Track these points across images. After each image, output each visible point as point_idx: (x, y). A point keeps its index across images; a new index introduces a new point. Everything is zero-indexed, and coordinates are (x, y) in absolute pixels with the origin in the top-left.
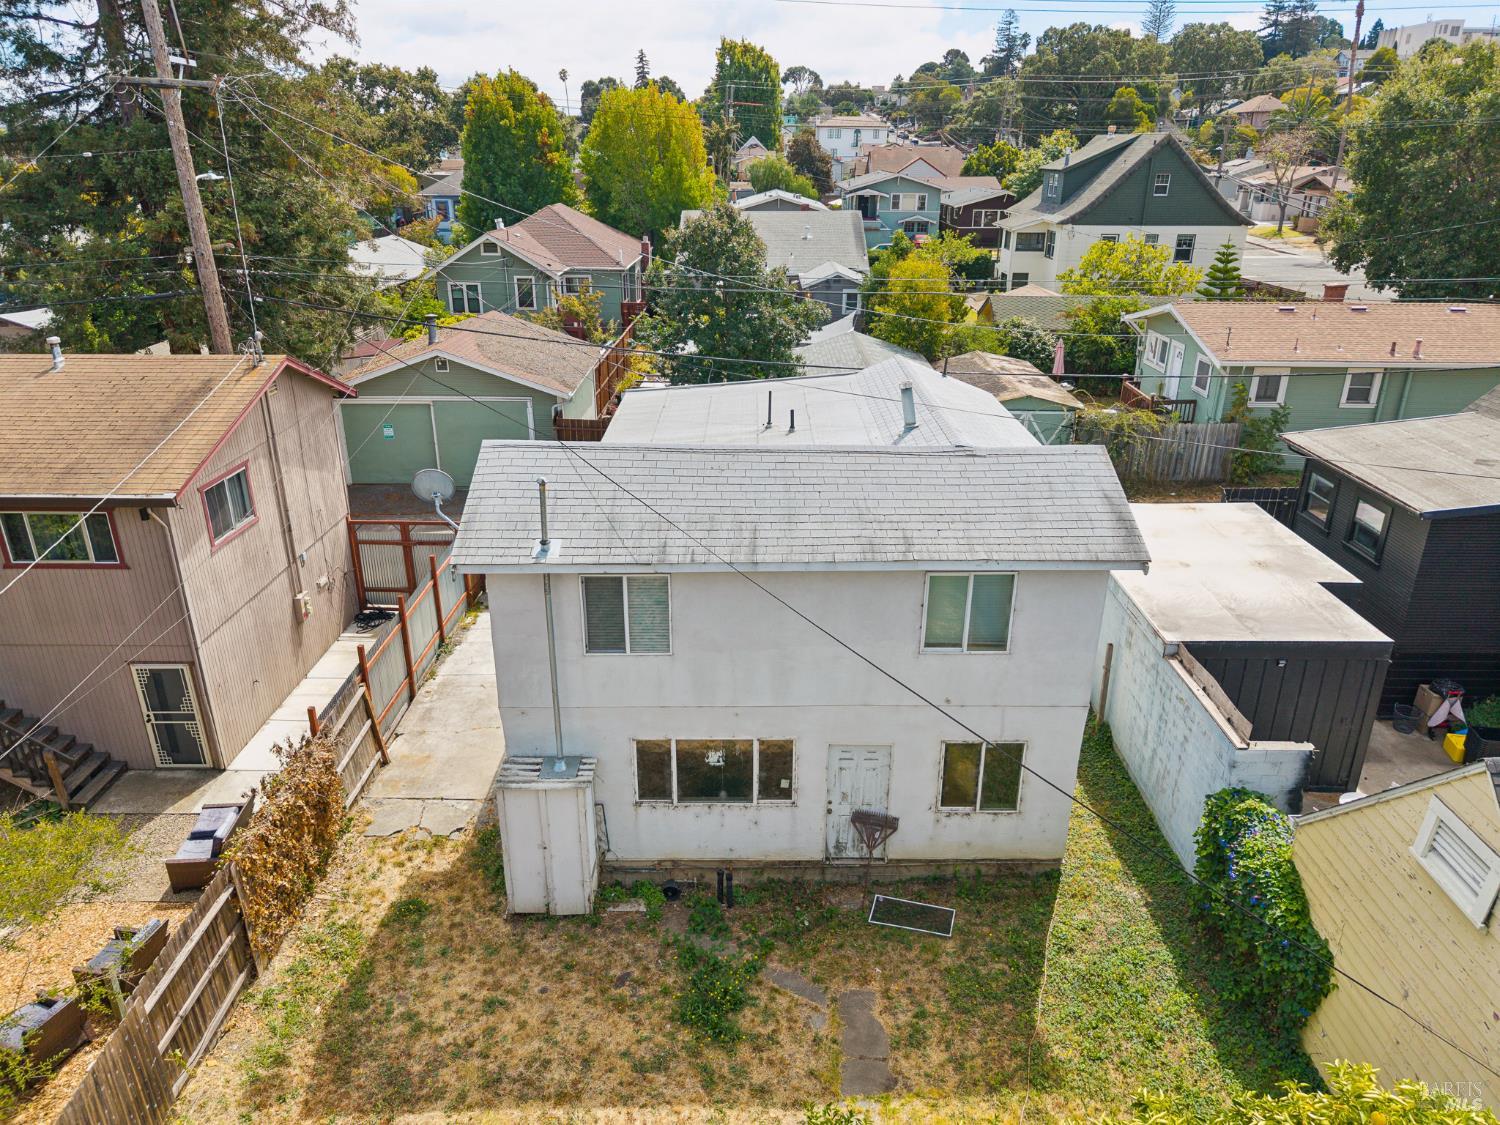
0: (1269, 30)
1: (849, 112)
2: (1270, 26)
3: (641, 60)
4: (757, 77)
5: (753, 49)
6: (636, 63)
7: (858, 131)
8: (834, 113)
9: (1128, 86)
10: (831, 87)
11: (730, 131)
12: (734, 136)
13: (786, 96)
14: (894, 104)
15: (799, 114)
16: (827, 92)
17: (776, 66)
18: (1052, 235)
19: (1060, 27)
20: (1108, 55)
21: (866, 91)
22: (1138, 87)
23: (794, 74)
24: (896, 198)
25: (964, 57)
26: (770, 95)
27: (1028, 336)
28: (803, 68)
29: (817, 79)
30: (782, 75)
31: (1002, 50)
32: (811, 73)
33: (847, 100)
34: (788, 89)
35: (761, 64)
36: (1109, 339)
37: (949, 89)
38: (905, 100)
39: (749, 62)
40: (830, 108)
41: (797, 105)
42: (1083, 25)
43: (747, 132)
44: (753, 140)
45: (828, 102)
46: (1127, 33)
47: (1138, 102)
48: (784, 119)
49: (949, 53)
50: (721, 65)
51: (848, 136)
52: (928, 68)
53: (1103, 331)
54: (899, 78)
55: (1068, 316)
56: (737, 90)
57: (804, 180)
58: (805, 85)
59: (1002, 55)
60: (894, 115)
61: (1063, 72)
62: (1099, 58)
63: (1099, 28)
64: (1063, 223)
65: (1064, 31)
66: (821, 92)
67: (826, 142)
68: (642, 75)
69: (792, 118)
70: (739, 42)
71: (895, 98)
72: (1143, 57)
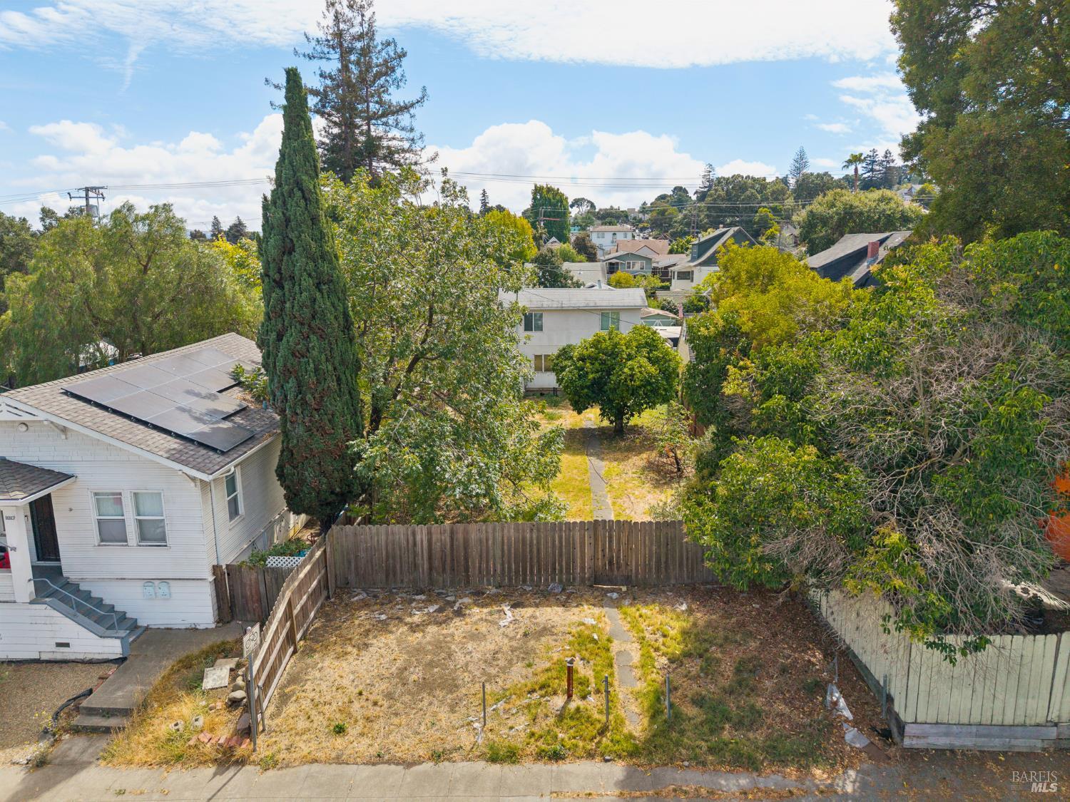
0: (868, 174)
1: (610, 223)
2: (869, 172)
3: (484, 196)
4: (555, 205)
5: (553, 190)
6: (480, 197)
7: (614, 234)
8: (602, 224)
9: (765, 207)
10: (601, 210)
11: (541, 233)
12: (544, 236)
13: (573, 215)
14: (641, 219)
15: (581, 226)
16: (598, 213)
17: (567, 198)
18: (693, 271)
19: (726, 176)
20: (753, 191)
21: (622, 212)
22: (771, 208)
23: (577, 202)
24: (629, 263)
25: (685, 191)
26: (565, 214)
27: (669, 303)
28: (583, 199)
29: (593, 206)
30: (570, 203)
31: (705, 187)
32: (589, 202)
33: (611, 217)
34: (574, 212)
35: (558, 197)
36: (702, 304)
37: (672, 210)
38: (647, 217)
39: (551, 196)
40: (600, 222)
41: (579, 221)
42: (739, 176)
43: (551, 234)
44: (554, 239)
45: (598, 218)
46: (764, 179)
47: (771, 215)
48: (572, 228)
49: (675, 188)
50: (534, 198)
51: (609, 237)
52: (663, 197)
53: (699, 301)
54: (645, 203)
55: (687, 297)
56: (545, 212)
57: (582, 257)
58: (585, 208)
59: (706, 190)
60: (641, 225)
61: (729, 200)
62: (748, 193)
63: (748, 177)
64: (696, 266)
65: (728, 179)
66: (594, 213)
67: (595, 240)
68: (484, 203)
69: (576, 228)
70: (545, 186)
71: (641, 216)
72: (773, 193)
